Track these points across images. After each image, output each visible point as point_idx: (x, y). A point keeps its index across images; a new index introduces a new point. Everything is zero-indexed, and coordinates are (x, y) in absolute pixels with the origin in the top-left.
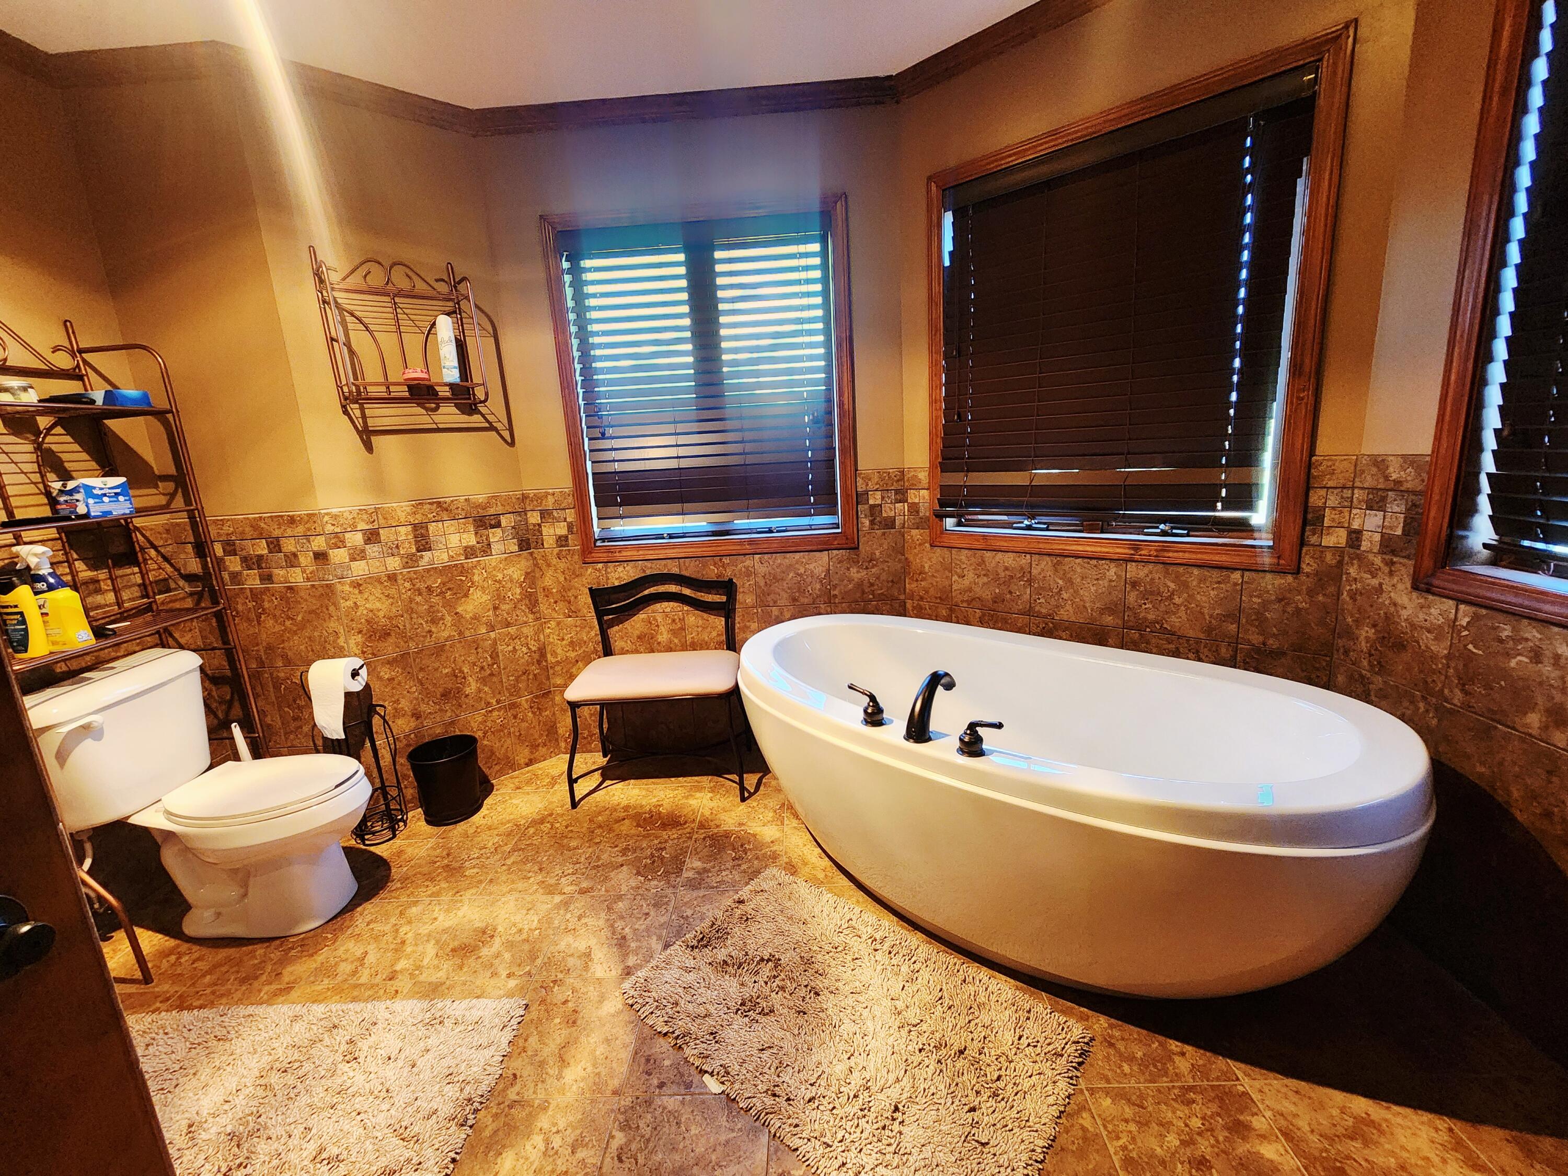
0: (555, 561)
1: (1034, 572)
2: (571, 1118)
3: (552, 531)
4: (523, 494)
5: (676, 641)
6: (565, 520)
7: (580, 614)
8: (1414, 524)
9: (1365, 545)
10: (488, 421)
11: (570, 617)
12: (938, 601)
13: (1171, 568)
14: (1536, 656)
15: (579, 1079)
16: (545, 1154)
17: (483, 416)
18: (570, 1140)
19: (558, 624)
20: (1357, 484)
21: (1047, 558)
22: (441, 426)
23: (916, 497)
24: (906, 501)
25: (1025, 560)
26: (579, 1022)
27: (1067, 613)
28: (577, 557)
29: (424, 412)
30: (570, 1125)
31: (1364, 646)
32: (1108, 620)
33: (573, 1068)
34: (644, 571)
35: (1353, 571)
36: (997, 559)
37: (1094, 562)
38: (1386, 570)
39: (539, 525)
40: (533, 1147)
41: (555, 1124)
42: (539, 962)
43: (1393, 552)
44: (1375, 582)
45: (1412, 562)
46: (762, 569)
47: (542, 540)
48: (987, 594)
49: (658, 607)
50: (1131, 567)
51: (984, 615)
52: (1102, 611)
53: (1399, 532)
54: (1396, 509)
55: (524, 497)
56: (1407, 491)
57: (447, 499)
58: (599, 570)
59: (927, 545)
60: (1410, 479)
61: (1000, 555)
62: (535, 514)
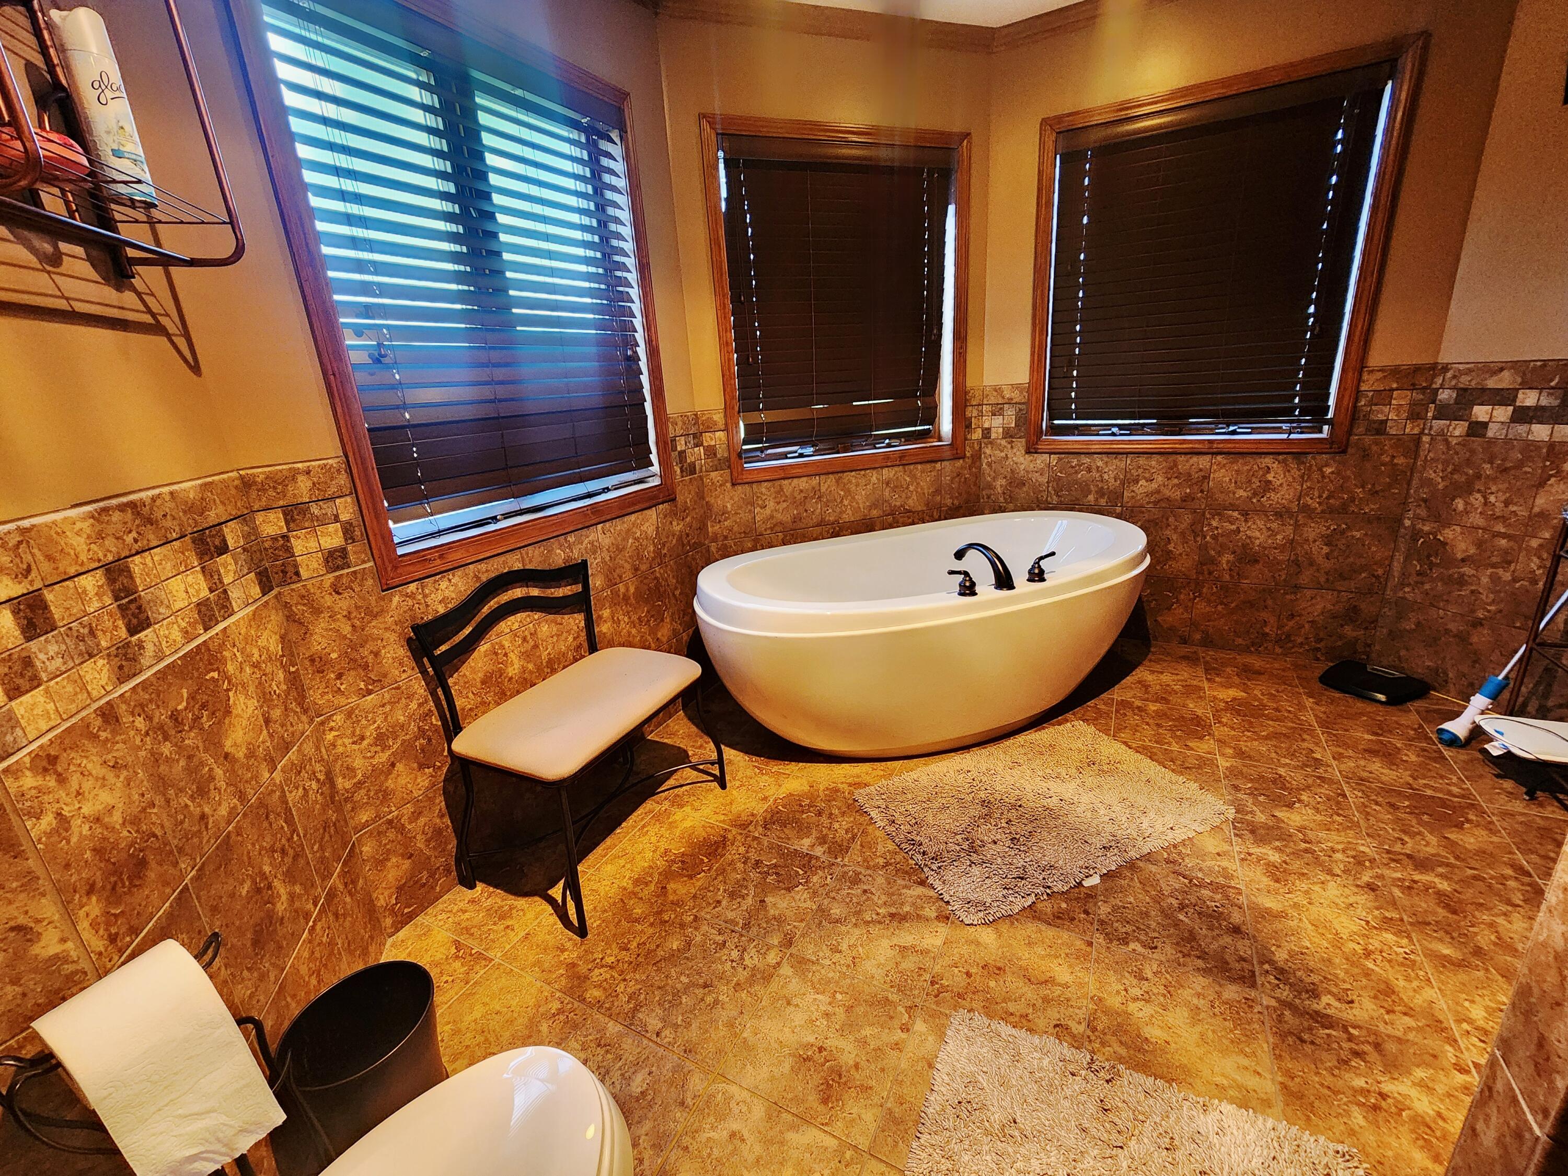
0: (328, 600)
1: (823, 489)
2: (1113, 979)
3: (312, 545)
4: (242, 477)
5: (531, 666)
6: (336, 519)
7: (386, 681)
8: (1022, 420)
9: (993, 436)
10: (149, 311)
11: (370, 692)
12: (743, 535)
13: (907, 467)
14: (1089, 470)
15: (1070, 971)
16: (1147, 1001)
17: (139, 294)
18: (1135, 982)
19: (349, 714)
20: (985, 402)
21: (831, 476)
22: (80, 307)
23: (712, 439)
24: (702, 445)
25: (815, 481)
26: (999, 965)
27: (848, 516)
28: (370, 582)
29: (33, 260)
30: (1119, 981)
31: (999, 490)
32: (875, 513)
33: (1056, 974)
34: (478, 578)
35: (988, 451)
36: (793, 485)
37: (863, 472)
38: (1009, 446)
39: (285, 537)
40: (1140, 1012)
41: (1118, 992)
42: (894, 997)
43: (1011, 437)
44: (1003, 454)
45: (1024, 440)
46: (606, 541)
47: (296, 566)
48: (786, 518)
49: (503, 626)
50: (885, 471)
51: (785, 536)
52: (870, 508)
53: (1013, 425)
54: (1010, 413)
55: (247, 484)
56: (1016, 403)
57: (143, 495)
58: (412, 596)
59: (729, 485)
60: (1017, 396)
61: (795, 481)
62: (272, 515)
